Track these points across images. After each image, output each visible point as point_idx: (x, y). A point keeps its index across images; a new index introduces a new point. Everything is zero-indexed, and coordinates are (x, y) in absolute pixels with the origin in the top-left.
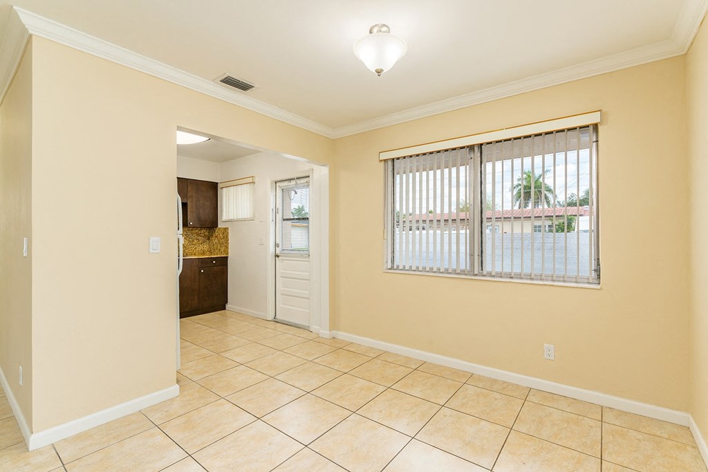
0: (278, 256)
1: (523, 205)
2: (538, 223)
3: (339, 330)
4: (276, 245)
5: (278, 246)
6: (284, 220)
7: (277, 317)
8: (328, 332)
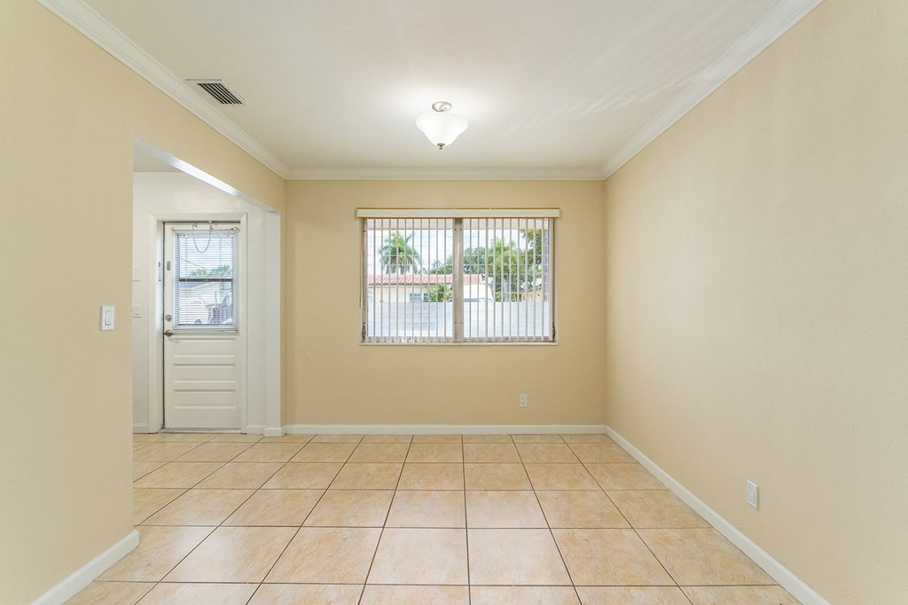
0: (169, 334)
1: (390, 270)
2: (417, 291)
3: (293, 423)
4: (166, 318)
5: (169, 319)
6: (181, 280)
7: (167, 426)
8: (280, 428)
